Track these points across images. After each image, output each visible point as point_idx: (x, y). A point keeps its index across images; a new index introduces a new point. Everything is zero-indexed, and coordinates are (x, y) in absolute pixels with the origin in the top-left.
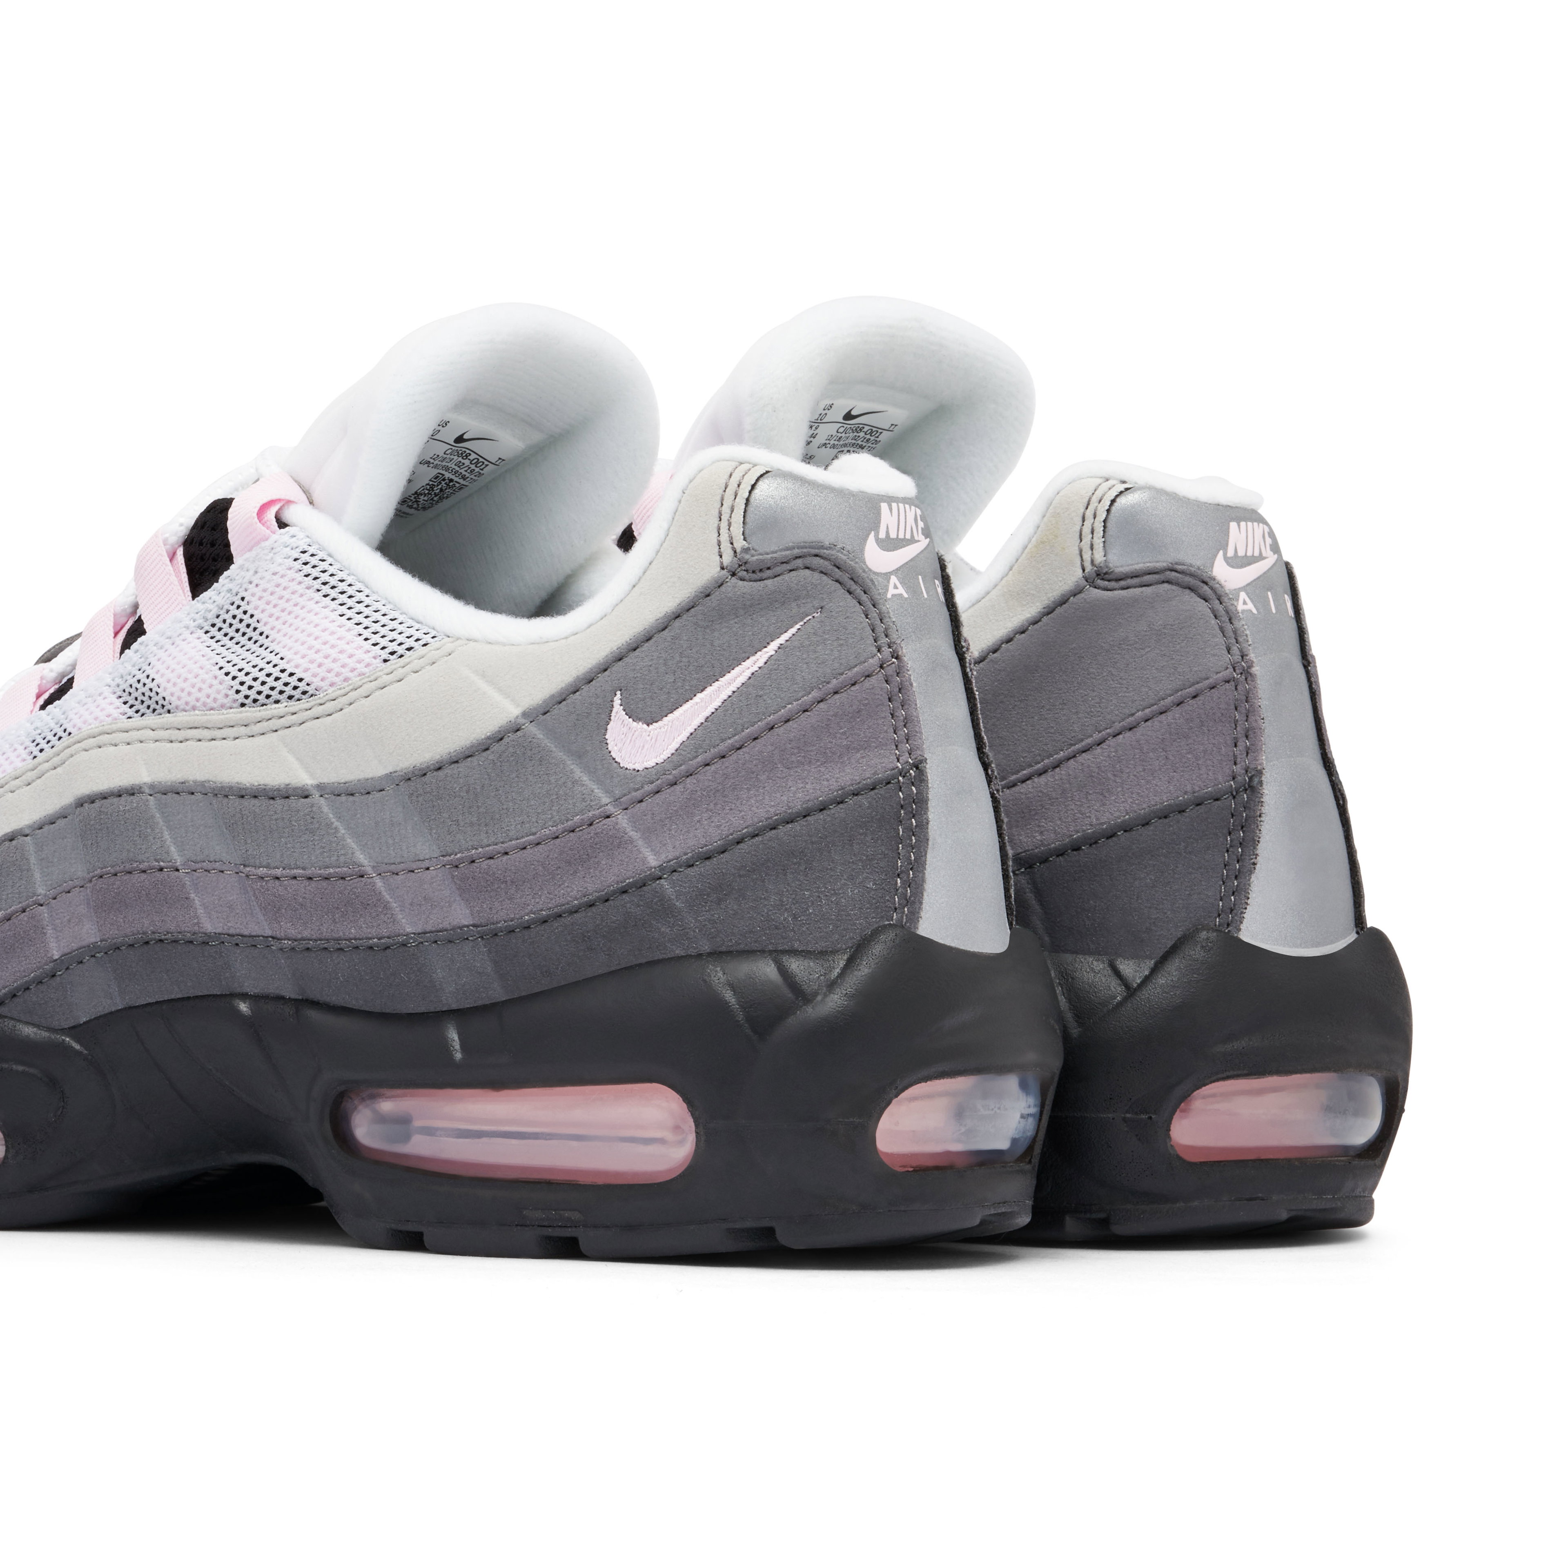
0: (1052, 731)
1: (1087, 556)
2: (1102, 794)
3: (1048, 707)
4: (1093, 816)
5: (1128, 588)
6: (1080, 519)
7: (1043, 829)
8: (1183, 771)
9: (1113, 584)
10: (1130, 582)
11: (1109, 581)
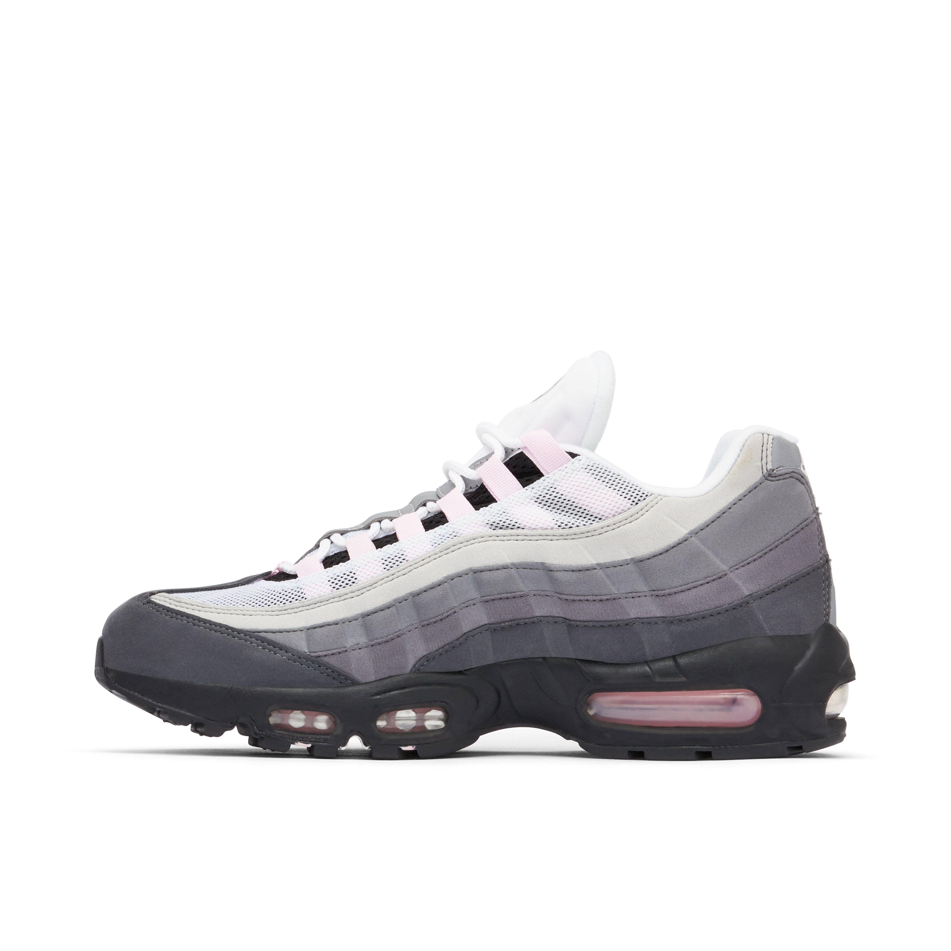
0: (758, 541)
1: (764, 468)
2: (780, 568)
3: (755, 531)
4: (778, 577)
5: (779, 480)
6: (761, 451)
7: (759, 583)
8: (807, 557)
9: (774, 479)
10: (780, 477)
11: (772, 477)
